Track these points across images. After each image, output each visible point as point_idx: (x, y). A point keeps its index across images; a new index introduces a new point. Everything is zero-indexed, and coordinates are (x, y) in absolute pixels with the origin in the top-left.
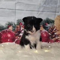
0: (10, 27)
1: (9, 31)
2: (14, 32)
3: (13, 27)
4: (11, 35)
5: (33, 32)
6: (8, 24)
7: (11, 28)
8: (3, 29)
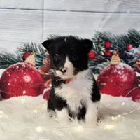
0: (29, 57)
1: (26, 68)
2: (40, 71)
3: (37, 56)
4: (31, 77)
5: (65, 71)
6: (24, 50)
7: (31, 60)
8: (12, 61)
